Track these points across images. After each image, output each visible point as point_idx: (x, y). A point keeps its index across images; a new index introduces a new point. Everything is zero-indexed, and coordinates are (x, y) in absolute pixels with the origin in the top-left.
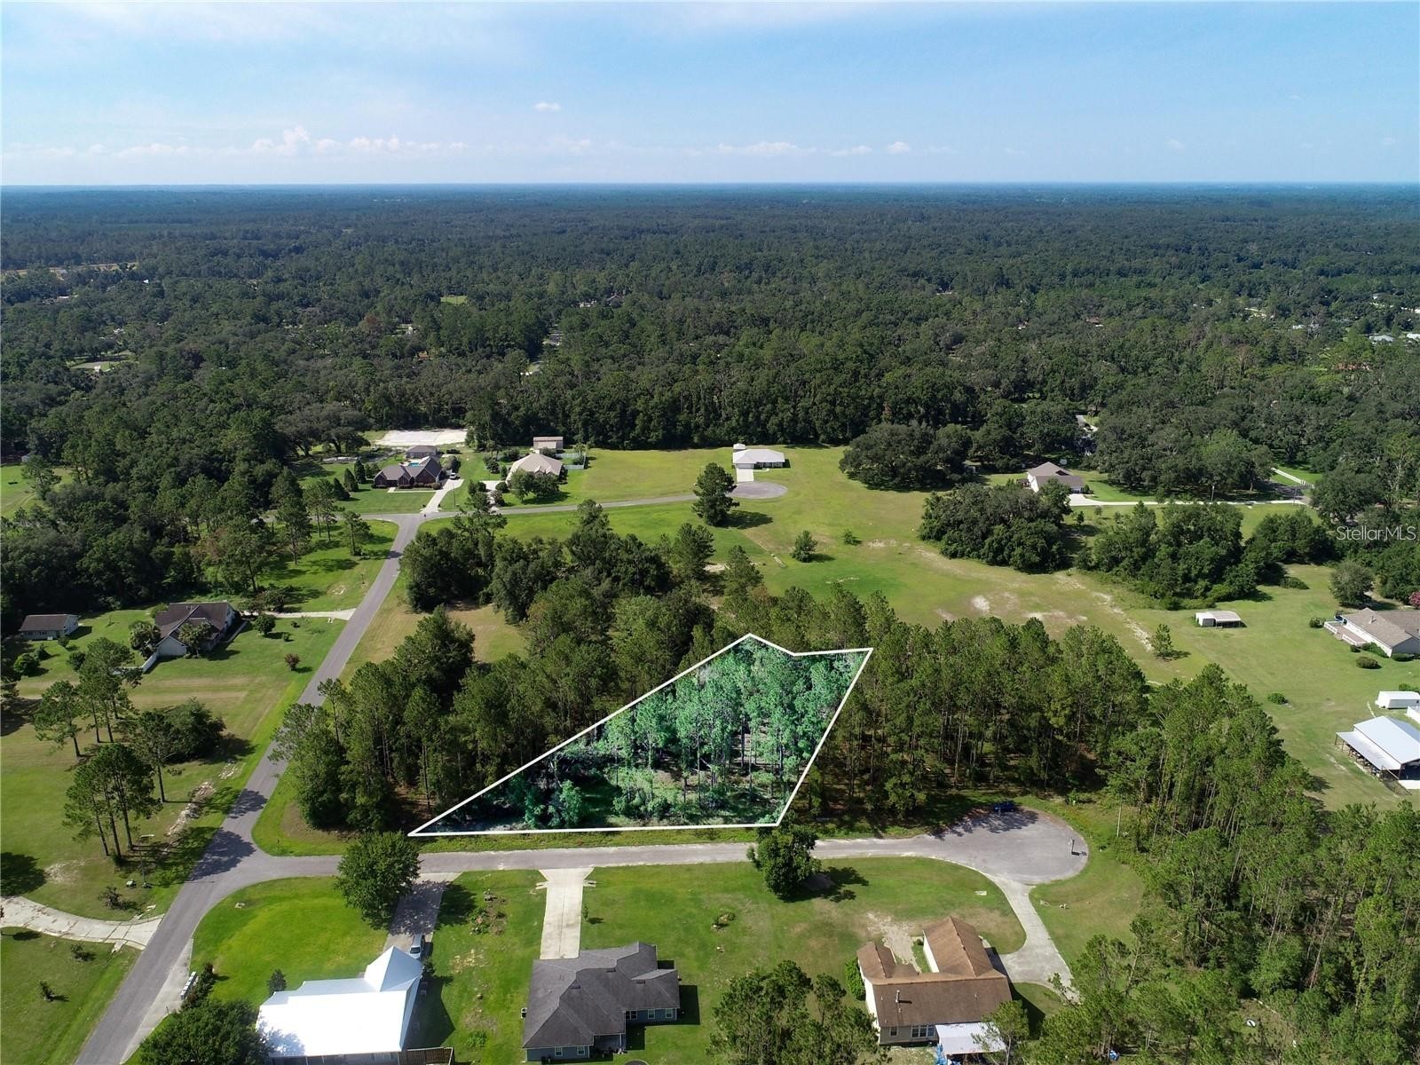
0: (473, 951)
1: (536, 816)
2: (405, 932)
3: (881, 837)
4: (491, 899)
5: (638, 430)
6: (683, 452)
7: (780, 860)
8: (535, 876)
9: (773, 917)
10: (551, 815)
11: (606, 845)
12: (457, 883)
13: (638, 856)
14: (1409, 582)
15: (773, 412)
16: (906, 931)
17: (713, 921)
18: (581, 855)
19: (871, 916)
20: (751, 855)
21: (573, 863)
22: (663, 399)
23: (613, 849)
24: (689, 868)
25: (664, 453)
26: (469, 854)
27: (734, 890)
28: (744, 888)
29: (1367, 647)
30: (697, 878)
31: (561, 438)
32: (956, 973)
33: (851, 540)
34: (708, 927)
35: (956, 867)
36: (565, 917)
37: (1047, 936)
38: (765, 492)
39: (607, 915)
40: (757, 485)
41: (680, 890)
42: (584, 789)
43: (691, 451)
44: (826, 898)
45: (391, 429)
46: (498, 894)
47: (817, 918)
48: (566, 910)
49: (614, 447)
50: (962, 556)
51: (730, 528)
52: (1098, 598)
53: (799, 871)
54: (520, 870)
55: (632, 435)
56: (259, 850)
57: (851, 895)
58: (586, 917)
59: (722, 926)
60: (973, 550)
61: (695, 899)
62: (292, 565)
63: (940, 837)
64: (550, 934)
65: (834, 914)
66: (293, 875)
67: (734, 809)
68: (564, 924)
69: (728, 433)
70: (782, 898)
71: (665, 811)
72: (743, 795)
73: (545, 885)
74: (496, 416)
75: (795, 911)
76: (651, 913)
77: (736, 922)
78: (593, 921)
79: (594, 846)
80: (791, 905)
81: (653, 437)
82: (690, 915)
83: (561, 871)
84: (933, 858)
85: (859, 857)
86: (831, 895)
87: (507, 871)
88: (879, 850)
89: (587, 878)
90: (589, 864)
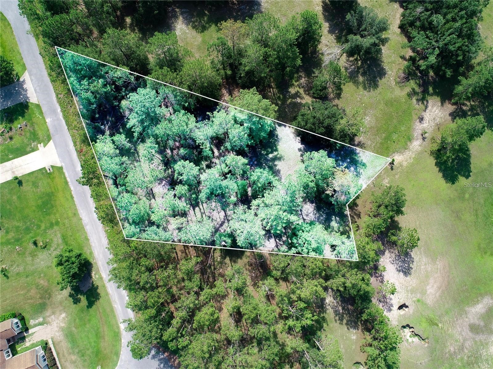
8: (46, 140)
21: (63, 154)
27: (66, 242)
30: (70, 221)
36: (19, 168)
41: (58, 215)
44: (72, 290)
57: (76, 301)
58: (22, 178)
59: (35, 244)
61: (52, 225)
73: (41, 148)
77: (40, 250)
78: (20, 182)
83: (54, 151)
84: (123, 341)
85: (111, 300)
86: (74, 291)
87: (46, 125)
88: (121, 310)
89: (52, 166)
90: (64, 162)
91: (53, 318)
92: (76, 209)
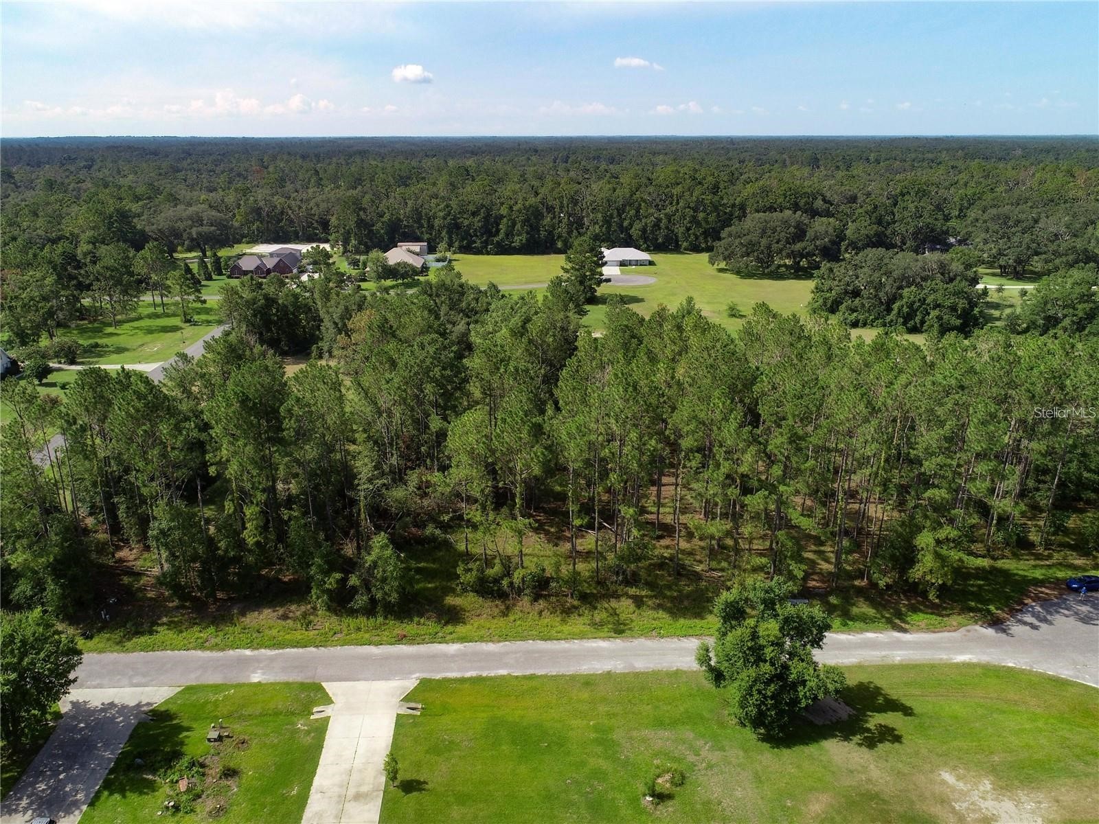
1: (328, 591)
3: (905, 631)
4: (220, 738)
5: (502, 235)
7: (766, 668)
8: (314, 694)
9: (758, 778)
10: (354, 590)
11: (443, 640)
12: (163, 709)
13: (498, 658)
15: (638, 216)
16: (1033, 812)
17: (642, 788)
18: (399, 657)
19: (948, 777)
20: (704, 659)
21: (384, 670)
22: (527, 204)
23: (454, 648)
24: (588, 682)
26: (208, 654)
27: (674, 723)
28: (691, 719)
30: (604, 700)
31: (426, 244)
34: (634, 801)
36: (355, 777)
38: (632, 281)
39: (435, 775)
40: (624, 277)
41: (575, 723)
42: (413, 556)
44: (846, 738)
45: (262, 243)
46: (237, 727)
47: (847, 782)
48: (358, 763)
49: (478, 252)
50: (865, 325)
51: (600, 306)
53: (801, 691)
54: (287, 684)
55: (496, 240)
57: (889, 735)
58: (394, 778)
59: (661, 797)
60: (877, 319)
61: (605, 742)
62: (110, 330)
63: (1004, 631)
64: (320, 814)
65: (875, 773)
67: (651, 585)
68: (352, 791)
70: (767, 739)
71: (541, 587)
72: (661, 566)
73: (329, 711)
74: (361, 223)
75: (799, 767)
76: (523, 769)
77: (688, 787)
78: (410, 786)
79: (423, 642)
80: (786, 753)
82: (598, 774)
83: (361, 685)
84: (1010, 665)
85: (880, 663)
86: (854, 734)
87: (265, 684)
88: (911, 652)
89: (406, 699)
90: (411, 673)
91: (965, 805)
92: (573, 678)
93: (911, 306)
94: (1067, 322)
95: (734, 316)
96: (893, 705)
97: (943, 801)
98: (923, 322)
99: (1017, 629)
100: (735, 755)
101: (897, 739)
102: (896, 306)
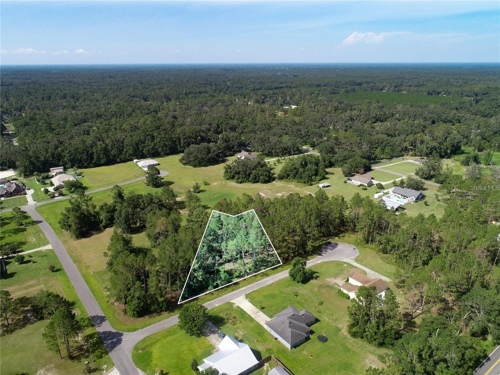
0: (239, 330)
2: (210, 334)
3: (309, 260)
4: (226, 315)
5: (95, 159)
6: (115, 166)
9: (306, 289)
11: (240, 288)
13: (253, 287)
14: (358, 168)
19: (328, 279)
21: (237, 296)
23: (244, 288)
24: (271, 285)
25: (108, 167)
29: (361, 185)
30: (276, 287)
31: (63, 167)
32: (368, 282)
33: (206, 184)
34: (294, 298)
35: (333, 261)
37: (369, 270)
39: (264, 305)
43: (117, 165)
44: (313, 279)
46: (226, 312)
47: (316, 285)
48: (251, 309)
50: (243, 182)
52: (289, 186)
53: (306, 273)
55: (93, 162)
56: (124, 332)
57: (317, 277)
58: (259, 308)
59: (297, 296)
60: (247, 180)
64: (254, 317)
65: (319, 282)
66: (149, 334)
68: (255, 312)
69: (129, 156)
75: (310, 286)
79: (237, 289)
81: (102, 161)
82: (285, 297)
83: (236, 299)
84: (326, 261)
89: (246, 298)
91: (332, 282)
93: (255, 176)
94: (292, 175)
95: (206, 185)
96: (315, 273)
97: (329, 283)
98: (259, 179)
99: (323, 255)
100: (301, 287)
101: (319, 277)
102: (251, 176)
